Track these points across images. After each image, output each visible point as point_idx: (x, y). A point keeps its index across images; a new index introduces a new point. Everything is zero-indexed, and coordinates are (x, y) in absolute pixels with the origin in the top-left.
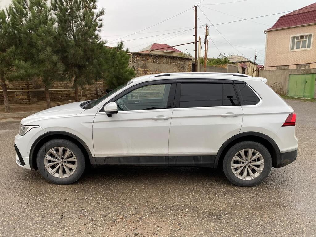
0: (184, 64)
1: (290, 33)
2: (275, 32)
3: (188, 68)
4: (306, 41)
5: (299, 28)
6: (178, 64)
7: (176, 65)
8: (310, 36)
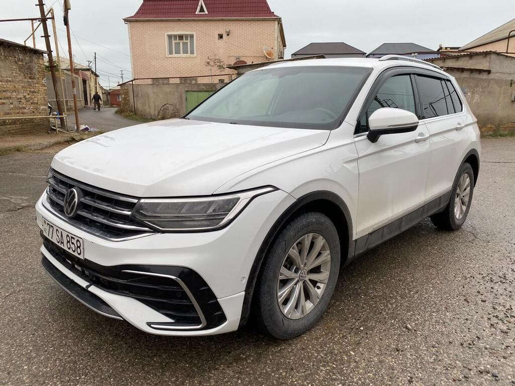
0: (31, 62)
1: (164, 29)
2: (142, 23)
3: (39, 72)
4: (187, 43)
5: (175, 23)
6: (19, 60)
7: (16, 62)
8: (192, 36)
